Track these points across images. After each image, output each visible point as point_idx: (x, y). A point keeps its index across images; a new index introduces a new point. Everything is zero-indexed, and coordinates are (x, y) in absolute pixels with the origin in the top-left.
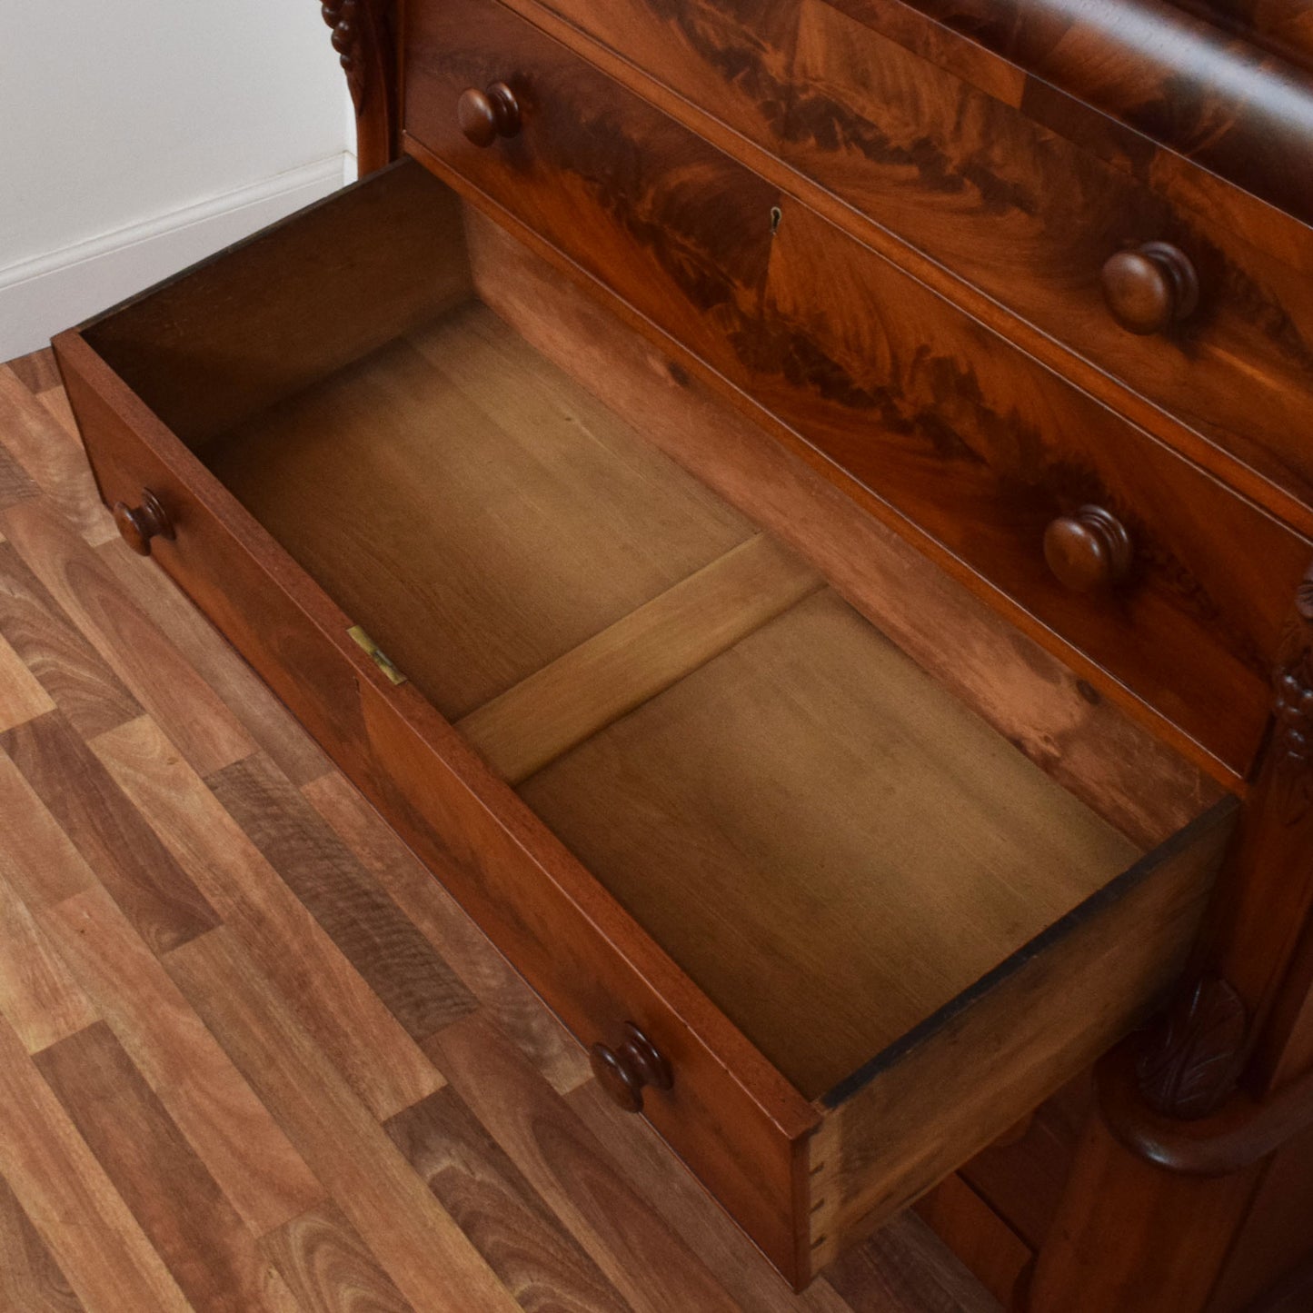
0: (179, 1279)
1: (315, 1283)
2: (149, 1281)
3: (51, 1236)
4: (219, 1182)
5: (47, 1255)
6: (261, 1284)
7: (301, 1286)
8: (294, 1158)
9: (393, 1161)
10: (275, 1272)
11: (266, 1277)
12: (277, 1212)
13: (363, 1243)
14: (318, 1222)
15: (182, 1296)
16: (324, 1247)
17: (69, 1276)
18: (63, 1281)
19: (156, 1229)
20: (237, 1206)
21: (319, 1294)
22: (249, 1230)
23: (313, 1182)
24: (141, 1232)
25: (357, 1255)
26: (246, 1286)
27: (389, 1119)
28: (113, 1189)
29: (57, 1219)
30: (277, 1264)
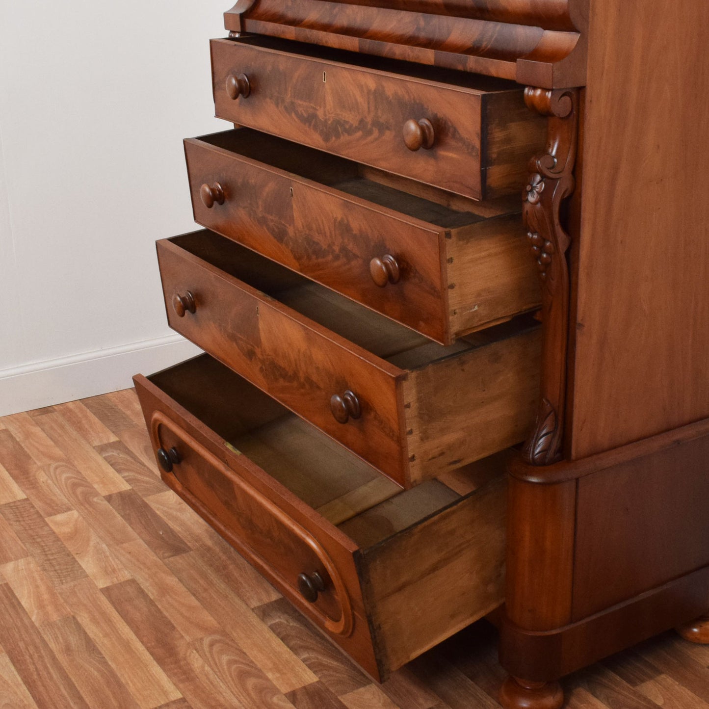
0: (152, 654)
1: (212, 655)
2: (138, 654)
3: (97, 641)
4: (175, 625)
5: (94, 646)
6: (188, 654)
7: (206, 655)
8: (210, 618)
9: (254, 619)
10: (194, 651)
11: (190, 653)
12: (199, 634)
13: (236, 643)
14: (217, 637)
15: (152, 658)
16: (218, 645)
17: (103, 652)
18: (100, 653)
19: (145, 639)
20: (182, 632)
21: (214, 659)
22: (185, 639)
23: (218, 626)
24: (138, 640)
25: (232, 647)
26: (181, 655)
27: (255, 608)
28: (127, 627)
29: (101, 636)
30: (196, 649)
